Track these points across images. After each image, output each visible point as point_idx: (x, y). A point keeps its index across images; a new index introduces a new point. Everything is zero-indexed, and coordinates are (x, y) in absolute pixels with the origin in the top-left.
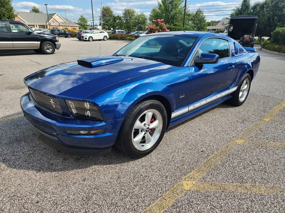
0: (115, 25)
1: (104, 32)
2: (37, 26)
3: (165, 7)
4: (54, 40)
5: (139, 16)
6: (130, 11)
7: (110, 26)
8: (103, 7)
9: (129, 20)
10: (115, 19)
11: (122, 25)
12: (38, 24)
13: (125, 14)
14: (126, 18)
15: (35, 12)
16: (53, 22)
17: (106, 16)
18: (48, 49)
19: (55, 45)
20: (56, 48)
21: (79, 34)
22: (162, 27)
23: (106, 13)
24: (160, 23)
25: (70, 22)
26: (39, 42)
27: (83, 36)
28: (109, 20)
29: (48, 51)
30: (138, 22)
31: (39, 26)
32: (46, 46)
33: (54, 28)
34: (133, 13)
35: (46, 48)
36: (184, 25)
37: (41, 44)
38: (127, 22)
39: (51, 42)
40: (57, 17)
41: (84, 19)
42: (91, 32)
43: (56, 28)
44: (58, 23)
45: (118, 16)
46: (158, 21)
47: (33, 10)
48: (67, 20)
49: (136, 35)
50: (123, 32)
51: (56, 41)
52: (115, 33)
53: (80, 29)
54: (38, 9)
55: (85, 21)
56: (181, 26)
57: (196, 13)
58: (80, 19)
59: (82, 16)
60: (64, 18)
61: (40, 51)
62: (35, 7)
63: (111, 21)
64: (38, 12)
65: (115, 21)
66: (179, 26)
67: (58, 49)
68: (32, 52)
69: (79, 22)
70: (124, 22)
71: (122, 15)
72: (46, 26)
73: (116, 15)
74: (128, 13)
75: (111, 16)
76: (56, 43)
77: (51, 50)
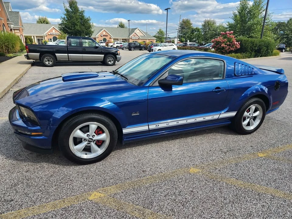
0: (192, 37)
1: (173, 45)
2: (120, 39)
3: (241, 17)
4: (116, 53)
5: (217, 28)
6: (210, 23)
7: (188, 38)
8: (183, 20)
9: (207, 32)
10: (193, 31)
11: (199, 37)
12: (121, 38)
13: (204, 26)
14: (204, 29)
15: (121, 27)
16: (134, 36)
17: (184, 28)
18: (110, 61)
19: (116, 58)
20: (117, 60)
21: (150, 47)
22: (230, 40)
23: (185, 26)
24: (228, 36)
25: (149, 36)
26: (103, 55)
27: (153, 49)
28: (187, 33)
29: (109, 63)
30: (215, 34)
31: (122, 39)
32: (109, 59)
33: (134, 41)
34: (213, 24)
35: (108, 60)
36: (261, 36)
37: (104, 57)
38: (205, 34)
39: (113, 55)
40: (138, 31)
41: (162, 32)
42: (161, 45)
43: (136, 41)
44: (138, 37)
45: (197, 28)
46: (227, 33)
47: (120, 26)
48: (146, 33)
49: (208, 47)
50: (194, 45)
51: (117, 54)
52: (186, 45)
53: (157, 42)
54: (123, 25)
55: (162, 34)
56: (258, 37)
57: (288, 22)
58: (158, 33)
59: (160, 30)
60: (144, 32)
61: (104, 63)
62: (121, 23)
63: (189, 33)
64: (124, 28)
65: (193, 33)
66: (256, 38)
67: (118, 61)
68: (99, 64)
69: (157, 35)
70: (203, 34)
71: (200, 27)
72: (128, 39)
73: (195, 27)
74: (208, 25)
75: (189, 28)
76: (117, 56)
77: (112, 62)
